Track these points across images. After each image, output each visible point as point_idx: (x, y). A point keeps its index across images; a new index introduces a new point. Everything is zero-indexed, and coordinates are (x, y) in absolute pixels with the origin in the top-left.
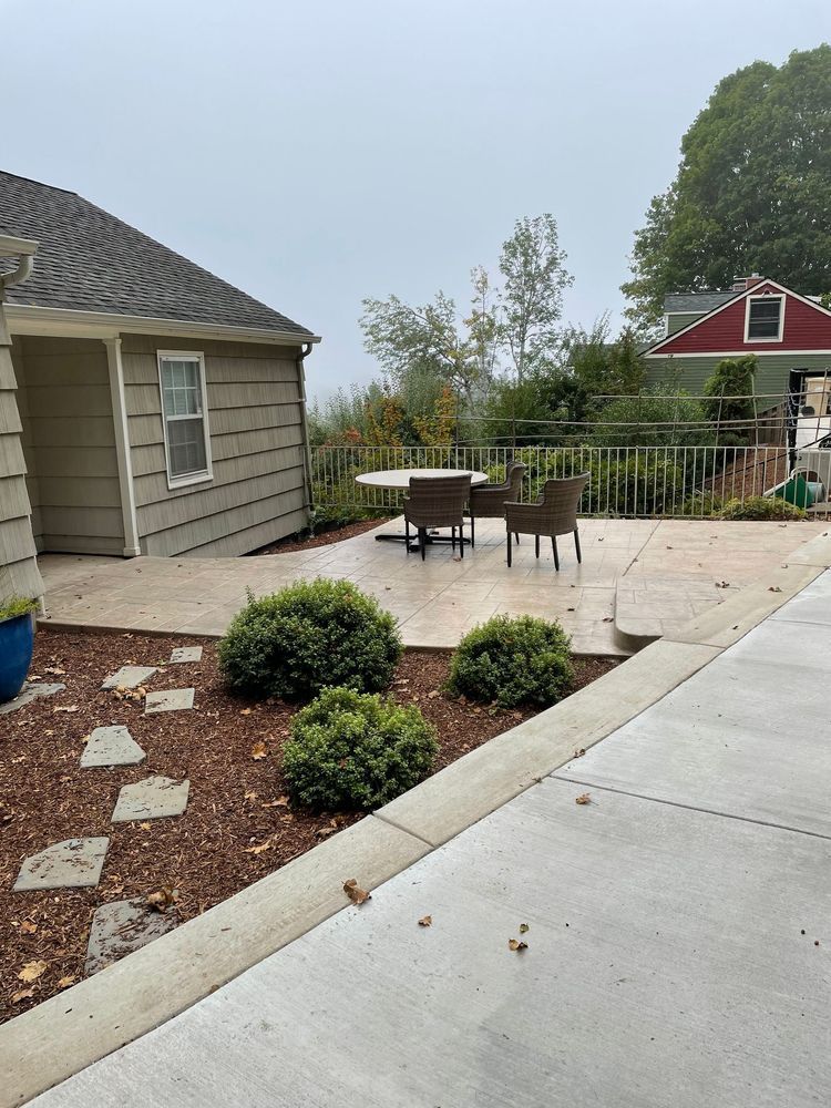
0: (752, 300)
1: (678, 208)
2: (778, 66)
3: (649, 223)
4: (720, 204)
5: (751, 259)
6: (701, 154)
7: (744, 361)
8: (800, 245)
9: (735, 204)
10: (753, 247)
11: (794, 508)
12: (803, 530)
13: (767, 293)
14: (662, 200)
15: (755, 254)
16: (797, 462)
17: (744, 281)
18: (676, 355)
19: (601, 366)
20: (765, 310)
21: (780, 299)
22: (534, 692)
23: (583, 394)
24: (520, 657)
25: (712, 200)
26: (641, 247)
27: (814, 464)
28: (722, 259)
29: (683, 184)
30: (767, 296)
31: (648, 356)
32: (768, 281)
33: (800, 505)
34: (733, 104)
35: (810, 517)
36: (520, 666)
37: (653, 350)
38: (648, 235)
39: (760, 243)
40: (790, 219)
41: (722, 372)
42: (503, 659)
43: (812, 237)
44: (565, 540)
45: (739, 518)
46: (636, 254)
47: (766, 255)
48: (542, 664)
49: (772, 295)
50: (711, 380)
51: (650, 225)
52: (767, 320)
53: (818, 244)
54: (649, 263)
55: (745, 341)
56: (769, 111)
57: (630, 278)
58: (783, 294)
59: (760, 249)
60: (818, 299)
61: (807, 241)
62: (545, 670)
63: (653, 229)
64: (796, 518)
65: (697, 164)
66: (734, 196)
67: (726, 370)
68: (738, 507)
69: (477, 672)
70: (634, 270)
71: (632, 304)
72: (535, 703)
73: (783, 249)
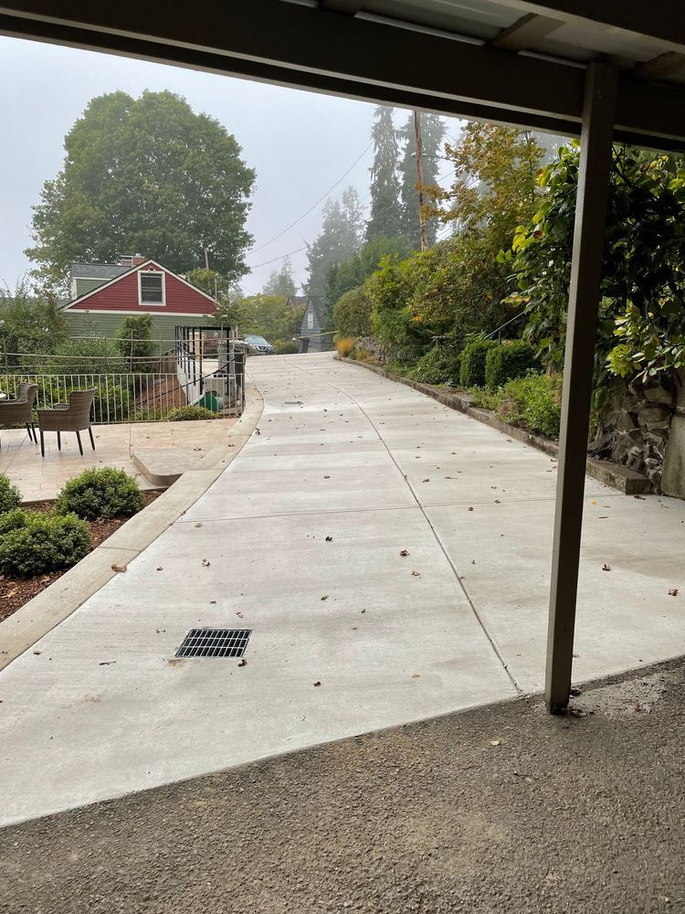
0: (142, 274)
1: (68, 193)
2: (136, 99)
3: (44, 201)
4: (102, 197)
5: (130, 241)
6: (83, 154)
7: (143, 319)
8: (164, 236)
9: (114, 198)
10: (131, 233)
11: (211, 413)
12: (222, 424)
13: (152, 270)
14: (52, 185)
15: (133, 238)
16: (204, 385)
17: (130, 258)
18: (91, 311)
19: (26, 315)
20: (153, 282)
21: (161, 275)
22: (123, 507)
23: (15, 339)
24: (110, 490)
25: (95, 192)
26: (39, 219)
27: (214, 386)
28: (108, 239)
29: (70, 174)
30: (152, 272)
31: (66, 310)
32: (151, 261)
33: (215, 410)
34: (104, 121)
35: (221, 417)
36: (112, 495)
37: (70, 305)
38: (44, 211)
39: (136, 231)
40: (155, 216)
41: (128, 326)
42: (99, 493)
43: (172, 232)
44: (84, 434)
45: (180, 420)
46: (35, 225)
47: (141, 240)
48: (126, 491)
49: (155, 272)
50: (119, 332)
51: (45, 204)
52: (154, 289)
53: (176, 237)
54: (48, 234)
55: (140, 304)
56: (132, 133)
57: (33, 245)
58: (164, 272)
59: (136, 235)
60: (184, 277)
61: (169, 234)
62: (129, 494)
63: (47, 207)
64: (214, 418)
65: (79, 161)
66: (112, 192)
67: (131, 324)
68: (178, 413)
69: (84, 502)
70: (35, 238)
71: (36, 265)
72: (126, 513)
73: (153, 238)
